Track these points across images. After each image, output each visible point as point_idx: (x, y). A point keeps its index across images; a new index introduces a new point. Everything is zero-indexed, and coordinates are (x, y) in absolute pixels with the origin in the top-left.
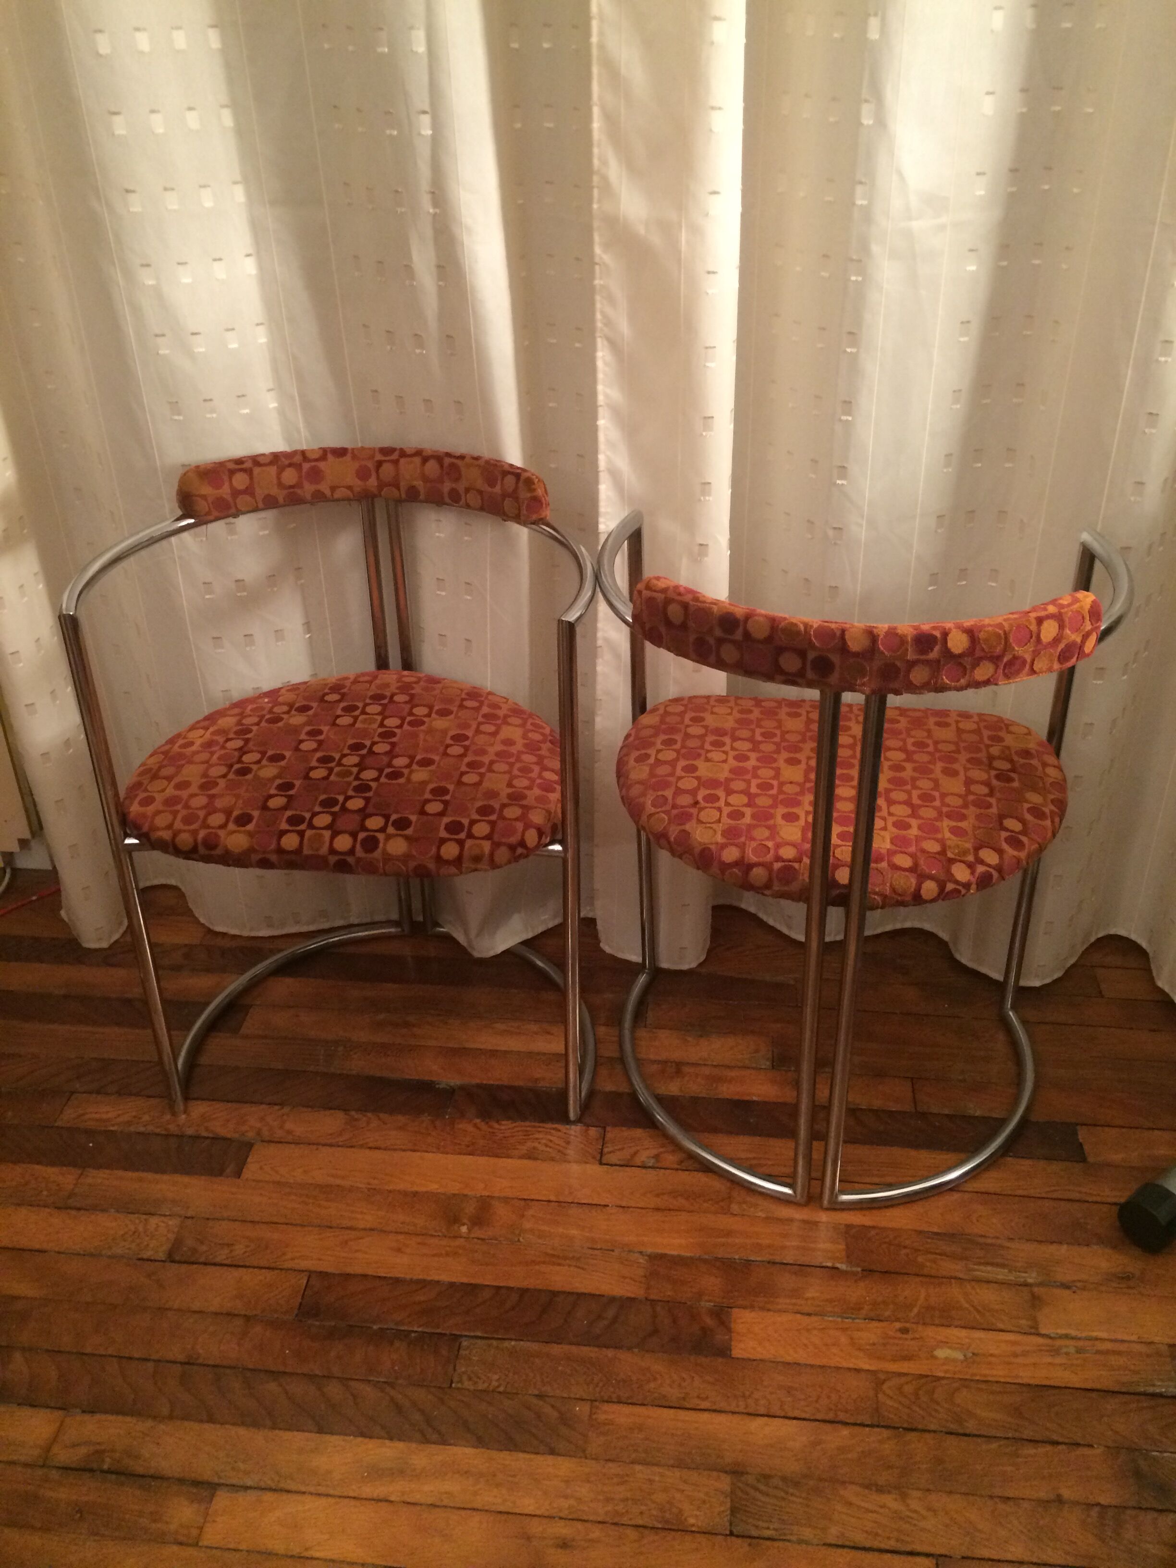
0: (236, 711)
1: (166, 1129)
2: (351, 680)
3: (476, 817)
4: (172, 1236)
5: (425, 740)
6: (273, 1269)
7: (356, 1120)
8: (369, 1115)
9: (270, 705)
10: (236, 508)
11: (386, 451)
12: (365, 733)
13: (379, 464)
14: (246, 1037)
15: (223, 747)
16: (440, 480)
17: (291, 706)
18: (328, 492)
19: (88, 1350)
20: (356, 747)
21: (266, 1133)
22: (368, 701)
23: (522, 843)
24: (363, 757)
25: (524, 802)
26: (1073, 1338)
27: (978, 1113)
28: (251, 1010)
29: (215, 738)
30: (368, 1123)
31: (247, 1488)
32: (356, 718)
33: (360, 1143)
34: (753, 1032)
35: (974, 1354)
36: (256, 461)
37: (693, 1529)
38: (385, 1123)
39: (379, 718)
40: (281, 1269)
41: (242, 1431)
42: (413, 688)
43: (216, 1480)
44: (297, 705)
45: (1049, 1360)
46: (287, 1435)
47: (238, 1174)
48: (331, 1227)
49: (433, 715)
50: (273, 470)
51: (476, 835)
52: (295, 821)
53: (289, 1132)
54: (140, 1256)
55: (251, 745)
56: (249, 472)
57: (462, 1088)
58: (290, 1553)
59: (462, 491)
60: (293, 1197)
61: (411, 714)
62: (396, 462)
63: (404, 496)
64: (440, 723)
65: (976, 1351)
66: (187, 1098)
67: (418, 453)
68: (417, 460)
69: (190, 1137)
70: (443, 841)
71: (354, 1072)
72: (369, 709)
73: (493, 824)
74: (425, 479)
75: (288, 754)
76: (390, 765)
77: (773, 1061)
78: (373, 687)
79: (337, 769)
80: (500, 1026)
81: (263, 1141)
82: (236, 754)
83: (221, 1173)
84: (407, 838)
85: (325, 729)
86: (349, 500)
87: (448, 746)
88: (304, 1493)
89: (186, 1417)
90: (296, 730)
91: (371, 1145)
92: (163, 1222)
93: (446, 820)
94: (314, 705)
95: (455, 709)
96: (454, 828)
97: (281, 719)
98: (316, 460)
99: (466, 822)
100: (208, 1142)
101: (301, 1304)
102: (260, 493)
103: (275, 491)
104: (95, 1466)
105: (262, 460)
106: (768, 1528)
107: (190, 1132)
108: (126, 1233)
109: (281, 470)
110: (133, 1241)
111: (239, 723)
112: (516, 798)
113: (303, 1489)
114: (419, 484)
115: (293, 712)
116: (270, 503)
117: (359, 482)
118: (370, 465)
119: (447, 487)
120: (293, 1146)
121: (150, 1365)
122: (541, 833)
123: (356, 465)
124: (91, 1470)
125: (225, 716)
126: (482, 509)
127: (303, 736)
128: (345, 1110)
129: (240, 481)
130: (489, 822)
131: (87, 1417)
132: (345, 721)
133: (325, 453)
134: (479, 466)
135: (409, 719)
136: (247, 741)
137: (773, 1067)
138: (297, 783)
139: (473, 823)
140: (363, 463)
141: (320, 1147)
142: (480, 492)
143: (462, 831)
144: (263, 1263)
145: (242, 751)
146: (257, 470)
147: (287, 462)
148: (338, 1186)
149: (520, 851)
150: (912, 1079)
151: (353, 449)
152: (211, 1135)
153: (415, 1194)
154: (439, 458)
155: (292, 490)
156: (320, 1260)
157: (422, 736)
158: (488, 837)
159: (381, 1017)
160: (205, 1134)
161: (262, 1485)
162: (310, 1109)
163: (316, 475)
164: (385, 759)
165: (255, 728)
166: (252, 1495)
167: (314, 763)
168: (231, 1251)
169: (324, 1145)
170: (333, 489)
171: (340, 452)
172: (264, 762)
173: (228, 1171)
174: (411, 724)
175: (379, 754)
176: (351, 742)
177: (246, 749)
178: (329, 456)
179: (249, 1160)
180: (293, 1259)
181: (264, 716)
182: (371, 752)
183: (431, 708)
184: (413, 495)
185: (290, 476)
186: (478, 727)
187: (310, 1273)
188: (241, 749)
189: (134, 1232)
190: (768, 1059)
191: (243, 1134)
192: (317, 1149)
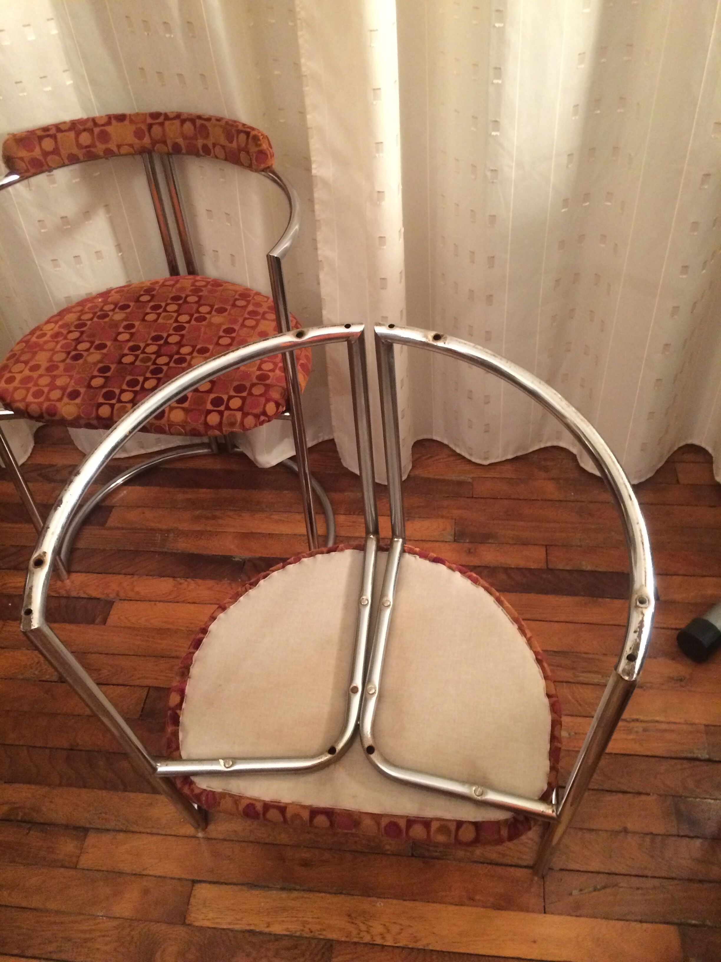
0: (80, 308)
1: (59, 593)
2: (160, 284)
3: (232, 393)
5: (205, 333)
6: (126, 685)
7: (181, 584)
8: (189, 580)
9: (102, 304)
10: (48, 165)
11: (155, 116)
12: (163, 327)
13: (150, 126)
14: (110, 528)
15: (65, 338)
16: (195, 138)
17: (116, 305)
18: (115, 149)
19: (9, 742)
20: (156, 338)
21: (122, 595)
22: (169, 301)
23: (264, 413)
24: (160, 346)
25: (268, 382)
26: (642, 721)
27: (589, 568)
28: (113, 510)
29: (62, 330)
30: (188, 585)
31: (108, 830)
32: (159, 315)
33: (183, 600)
34: (442, 517)
35: (576, 733)
36: (58, 128)
37: (389, 852)
38: (199, 586)
39: (175, 315)
40: (131, 686)
41: (104, 793)
42: (202, 291)
43: (88, 825)
44: (120, 304)
45: (625, 736)
46: (132, 795)
47: (104, 622)
48: (163, 657)
49: (213, 313)
50: (72, 134)
51: (232, 407)
52: (109, 396)
53: (138, 593)
54: (41, 679)
55: (84, 337)
56: (54, 137)
57: (250, 560)
58: (134, 872)
59: (211, 146)
60: (139, 638)
61: (198, 312)
62: (162, 124)
63: (171, 151)
64: (217, 319)
65: (577, 731)
66: (69, 572)
67: (178, 116)
68: (177, 122)
69: (75, 597)
70: (209, 412)
71: (179, 551)
72: (169, 308)
73: (244, 399)
74: (185, 137)
75: (109, 343)
76: (178, 353)
77: (455, 537)
78: (174, 290)
79: (141, 356)
80: (275, 517)
81: (120, 600)
82: (74, 344)
83: (92, 622)
84: (183, 409)
85: (137, 323)
86: (131, 154)
87: (220, 337)
88: (143, 833)
89: (71, 785)
90: (115, 325)
91: (190, 601)
93: (212, 396)
94: (132, 304)
95: (228, 308)
96: (217, 402)
97: (107, 316)
98: (103, 125)
99: (225, 397)
100: (84, 601)
101: (143, 708)
102: (64, 153)
103: (75, 150)
104: (12, 817)
105: (62, 127)
106: (436, 851)
107: (74, 594)
108: (32, 664)
109: (78, 134)
110: (36, 669)
111: (79, 319)
112: (263, 378)
113: (142, 830)
114: (180, 141)
115: (117, 310)
116: (73, 160)
117: (137, 141)
118: (144, 127)
119: (200, 143)
120: (139, 603)
121: (48, 751)
122: (278, 405)
123: (133, 128)
124: (11, 821)
125: (71, 312)
126: (226, 159)
127: (121, 330)
128: (174, 577)
129: (48, 144)
130: (241, 397)
131: (7, 786)
132: (151, 317)
133: (112, 119)
134: (221, 126)
135: (196, 315)
136: (82, 333)
137: (455, 541)
138: (113, 367)
139: (230, 398)
140: (139, 126)
141: (157, 603)
142: (223, 147)
143: (222, 404)
144: (120, 682)
145: (78, 341)
146: (59, 135)
147: (81, 128)
148: (168, 629)
149: (262, 418)
150: (546, 546)
151: (130, 115)
152: (87, 597)
154: (194, 119)
155: (88, 149)
156: (156, 679)
157: (203, 329)
158: (240, 409)
159: (197, 512)
160: (83, 595)
161: (117, 828)
162: (151, 578)
163: (104, 137)
164: (175, 348)
165: (89, 323)
166: (109, 836)
167: (126, 351)
168: (99, 675)
169: (160, 601)
170: (119, 147)
171: (121, 118)
172: (92, 350)
173: (98, 620)
174: (197, 320)
175: (171, 344)
176: (153, 334)
177: (80, 340)
178: (114, 122)
179: (112, 612)
180: (139, 679)
181: (96, 313)
182: (166, 343)
183: (212, 306)
184: (177, 149)
185: (85, 138)
186: (244, 321)
187: (149, 687)
188: (77, 339)
189: (38, 663)
190: (451, 535)
191: (108, 595)
192: (155, 604)
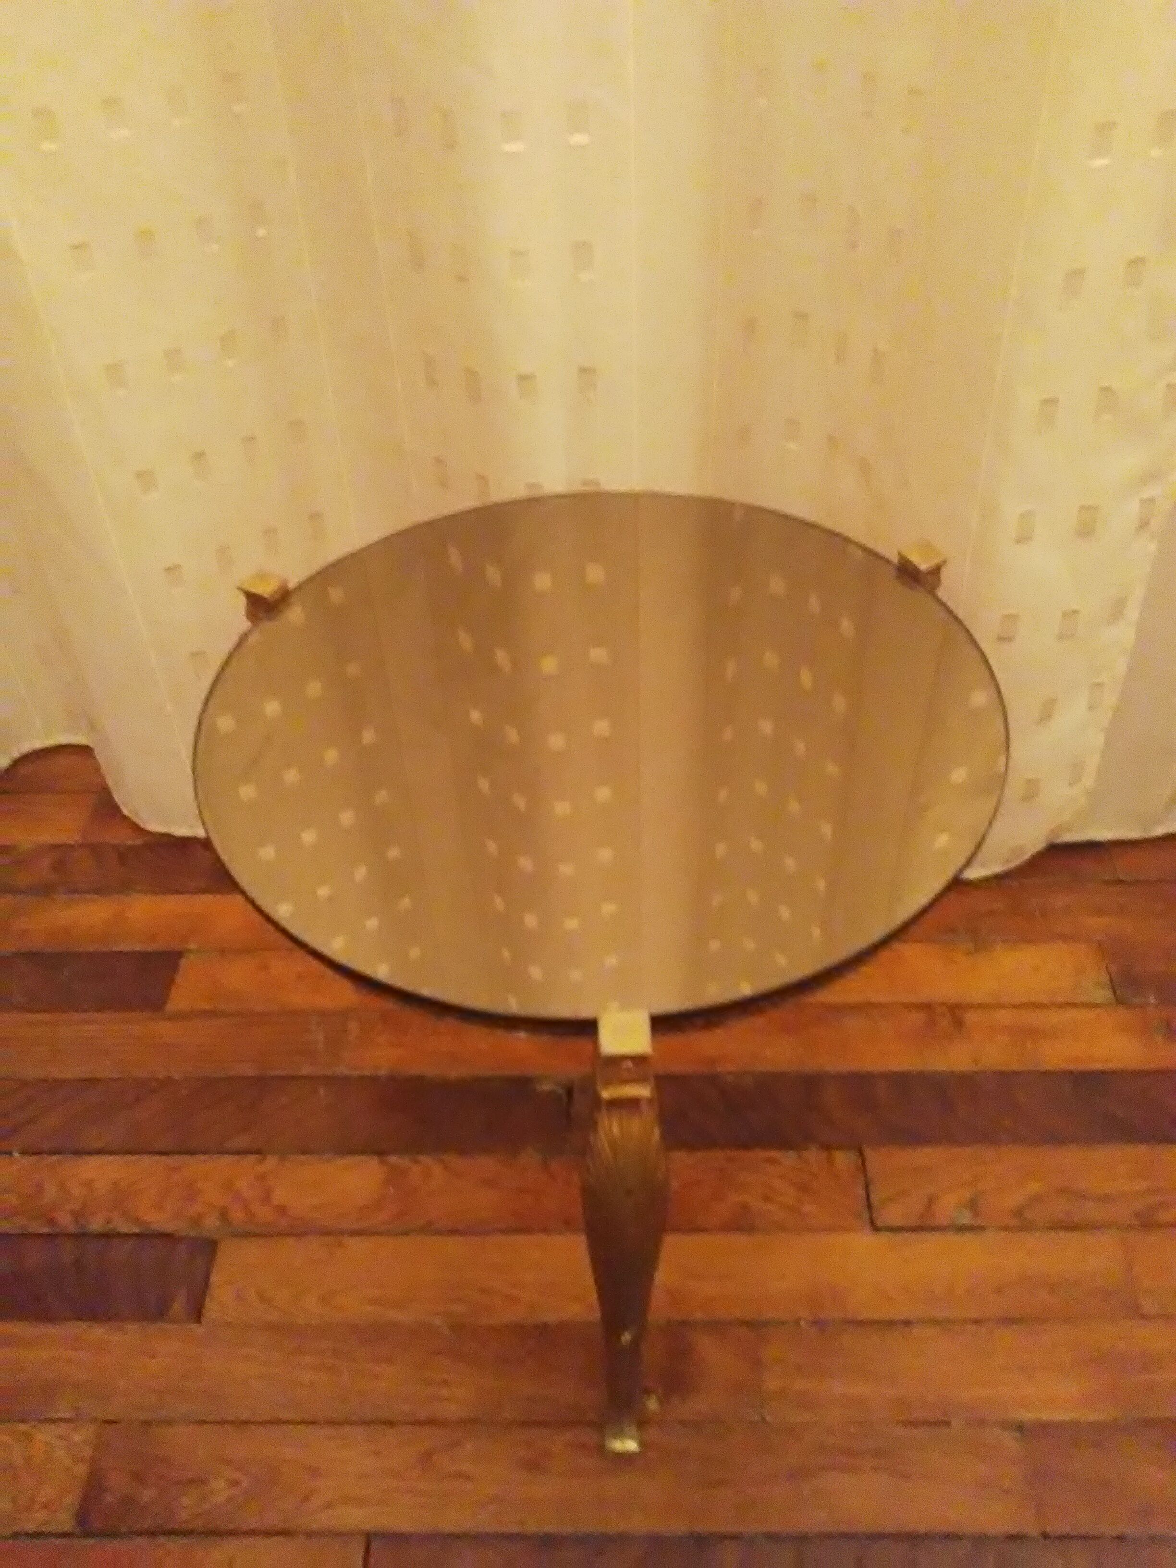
1: (51, 1222)
4: (81, 1470)
6: (292, 1534)
7: (404, 1172)
8: (424, 1159)
14: (180, 1016)
21: (237, 1215)
28: (181, 962)
30: (426, 1176)
33: (420, 1223)
38: (457, 1176)
40: (307, 1534)
47: (197, 1313)
48: (392, 1424)
53: (282, 1210)
54: (18, 1528)
60: (307, 1359)
71: (382, 1073)
77: (1114, 991)
81: (235, 1235)
83: (162, 1313)
91: (441, 1225)
92: (61, 1437)
100: (129, 1244)
107: (96, 1225)
120: (291, 1241)
128: (381, 1153)
137: (1118, 1001)
141: (345, 1239)
144: (274, 1520)
148: (392, 1324)
152: (137, 1230)
153: (543, 1329)
160: (124, 1227)
162: (314, 1158)
168: (204, 1496)
169: (352, 1233)
173: (178, 1306)
179: (215, 1279)
180: (329, 1505)
187: (369, 1538)
190: (1103, 987)
191: (196, 1221)
192: (340, 1244)
